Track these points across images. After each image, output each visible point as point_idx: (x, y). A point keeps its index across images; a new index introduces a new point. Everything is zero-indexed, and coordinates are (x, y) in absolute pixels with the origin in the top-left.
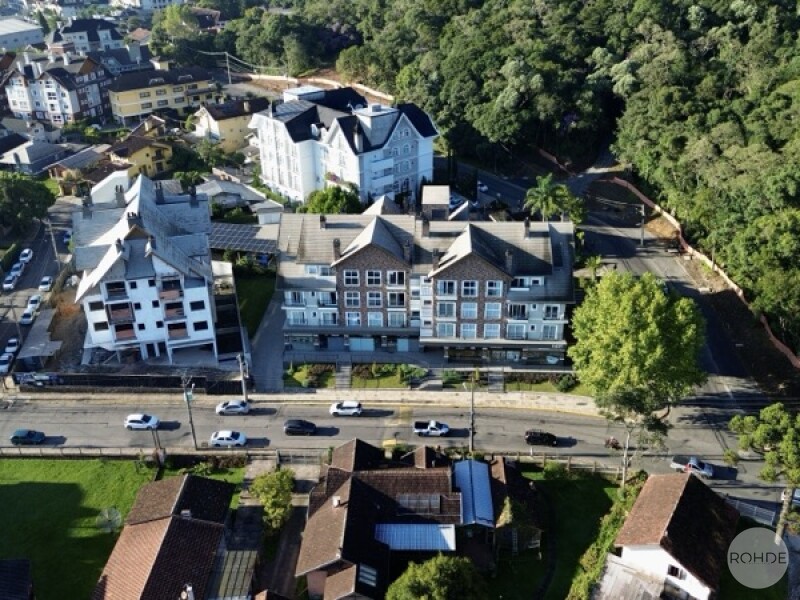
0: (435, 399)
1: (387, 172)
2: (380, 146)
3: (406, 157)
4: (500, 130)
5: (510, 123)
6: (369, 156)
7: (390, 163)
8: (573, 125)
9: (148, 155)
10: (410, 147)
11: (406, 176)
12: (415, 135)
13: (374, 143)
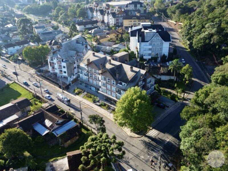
0: (94, 107)
1: (150, 49)
2: (147, 42)
3: (158, 46)
4: (197, 44)
5: (201, 43)
6: (143, 44)
7: (150, 47)
8: (223, 48)
9: (114, 36)
10: (160, 44)
11: (157, 52)
12: (162, 41)
13: (146, 40)
